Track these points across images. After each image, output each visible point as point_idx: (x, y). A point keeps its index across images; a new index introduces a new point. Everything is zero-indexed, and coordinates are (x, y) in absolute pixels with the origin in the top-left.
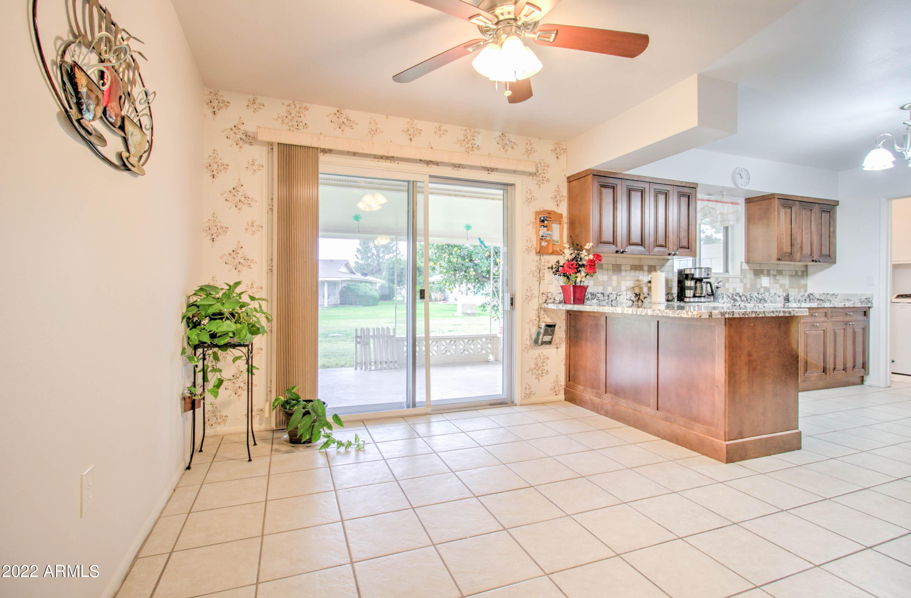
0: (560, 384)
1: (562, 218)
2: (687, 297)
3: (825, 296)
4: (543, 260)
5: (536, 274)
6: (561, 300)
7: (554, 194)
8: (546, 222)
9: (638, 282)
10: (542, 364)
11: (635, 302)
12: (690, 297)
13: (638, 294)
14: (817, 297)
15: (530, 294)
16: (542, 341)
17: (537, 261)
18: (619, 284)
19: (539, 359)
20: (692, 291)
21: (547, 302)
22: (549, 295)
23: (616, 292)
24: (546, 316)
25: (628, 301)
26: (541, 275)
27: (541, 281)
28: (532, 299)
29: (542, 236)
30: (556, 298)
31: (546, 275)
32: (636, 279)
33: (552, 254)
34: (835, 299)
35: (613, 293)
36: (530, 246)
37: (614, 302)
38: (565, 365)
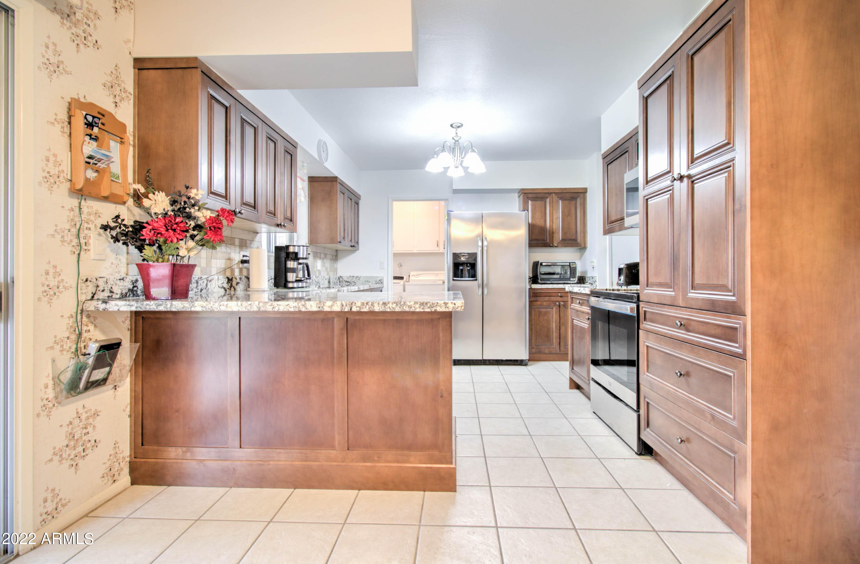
0: (121, 456)
1: (126, 133)
2: (290, 282)
3: (351, 278)
4: (85, 210)
5: (70, 237)
6: (124, 292)
7: (110, 79)
8: (96, 130)
9: (229, 261)
10: (85, 431)
11: (227, 290)
12: (292, 282)
13: (230, 278)
14: (345, 279)
15: (53, 283)
16: (88, 382)
17: (72, 210)
18: (209, 263)
19: (76, 421)
20: (294, 274)
21: (96, 297)
22: (101, 283)
23: (207, 277)
24: (91, 327)
25: (220, 289)
26: (83, 241)
27: (82, 253)
28: (60, 292)
29: (90, 157)
30: (115, 289)
31: (91, 241)
32: (227, 257)
33: (106, 199)
34: (358, 281)
35: (204, 277)
36: (54, 171)
37: (204, 291)
38: (130, 416)
